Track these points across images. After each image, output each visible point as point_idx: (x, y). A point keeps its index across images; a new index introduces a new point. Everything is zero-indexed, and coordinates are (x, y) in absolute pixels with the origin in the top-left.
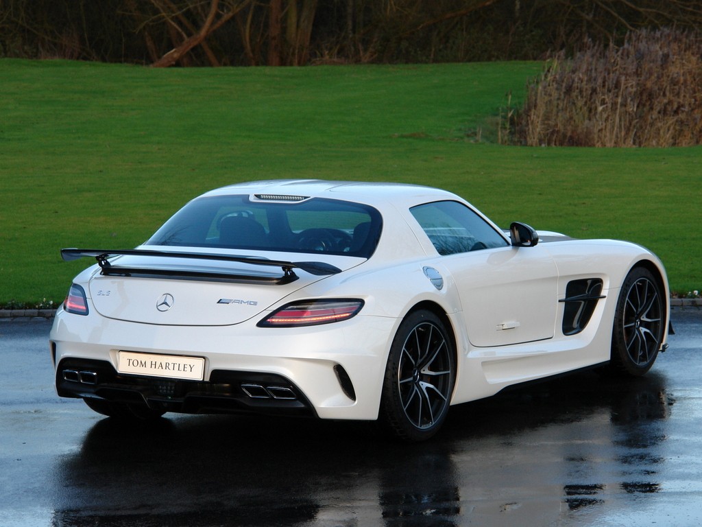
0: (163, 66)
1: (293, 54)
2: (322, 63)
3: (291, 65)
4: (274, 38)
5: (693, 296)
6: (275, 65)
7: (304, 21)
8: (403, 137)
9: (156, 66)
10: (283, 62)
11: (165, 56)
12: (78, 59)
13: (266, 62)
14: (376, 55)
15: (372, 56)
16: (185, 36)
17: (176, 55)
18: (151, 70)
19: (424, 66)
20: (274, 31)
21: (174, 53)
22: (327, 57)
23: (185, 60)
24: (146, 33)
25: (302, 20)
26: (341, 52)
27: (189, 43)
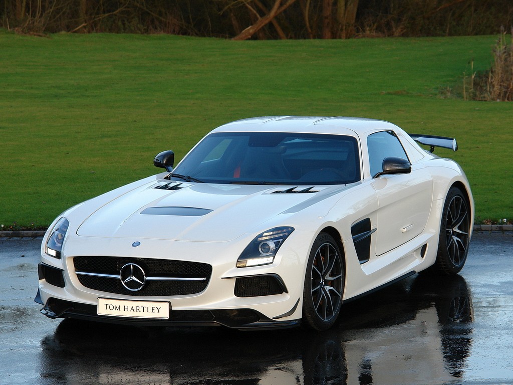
0: (242, 39)
1: (342, 30)
2: (364, 37)
3: (340, 38)
4: (326, 18)
5: (503, 223)
6: (328, 38)
7: (350, 5)
8: (389, 94)
9: (237, 40)
10: (334, 36)
11: (243, 31)
12: (179, 34)
13: (320, 37)
14: (405, 30)
15: (402, 31)
16: (258, 16)
17: (251, 31)
18: (233, 42)
19: (439, 39)
20: (327, 12)
21: (250, 30)
22: (368, 32)
23: (261, 35)
24: (232, 15)
25: (349, 4)
26: (379, 29)
27: (262, 22)
